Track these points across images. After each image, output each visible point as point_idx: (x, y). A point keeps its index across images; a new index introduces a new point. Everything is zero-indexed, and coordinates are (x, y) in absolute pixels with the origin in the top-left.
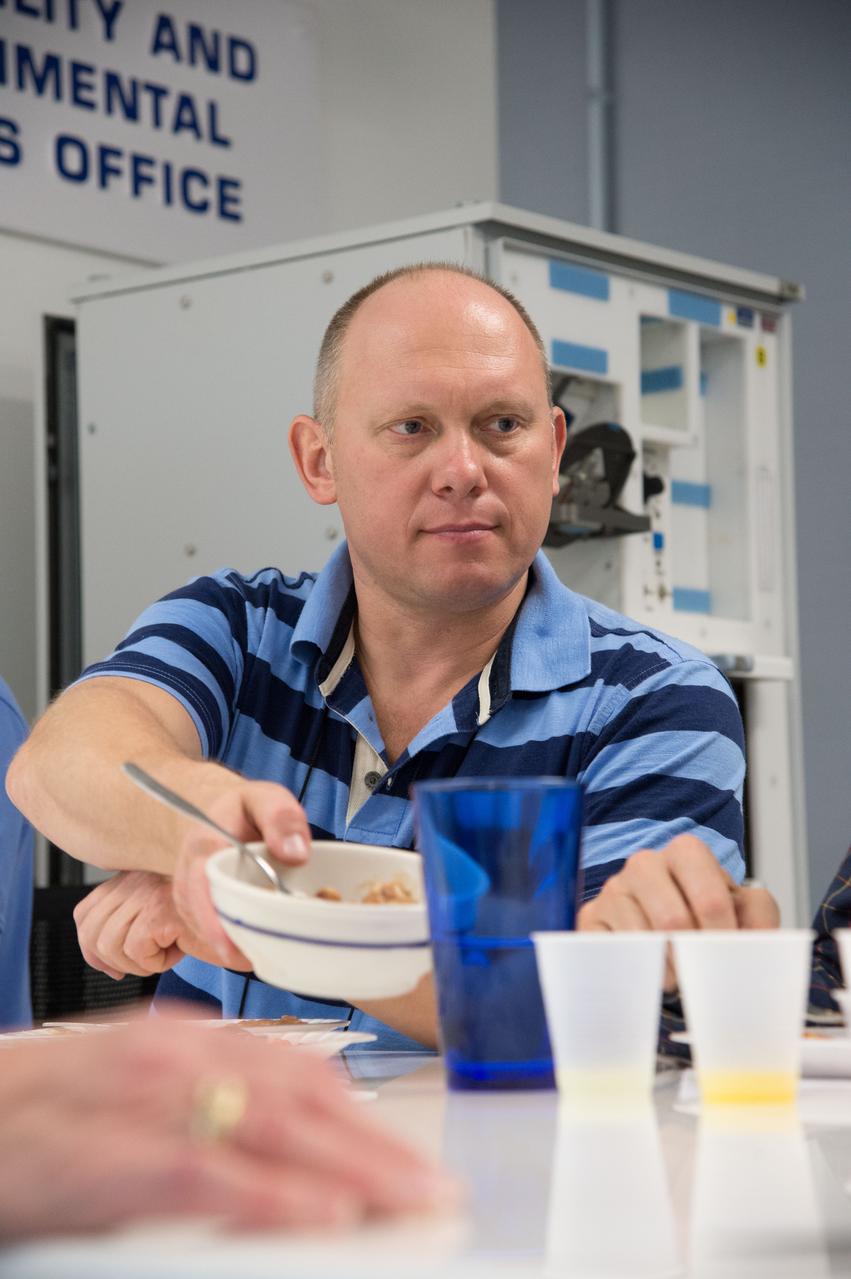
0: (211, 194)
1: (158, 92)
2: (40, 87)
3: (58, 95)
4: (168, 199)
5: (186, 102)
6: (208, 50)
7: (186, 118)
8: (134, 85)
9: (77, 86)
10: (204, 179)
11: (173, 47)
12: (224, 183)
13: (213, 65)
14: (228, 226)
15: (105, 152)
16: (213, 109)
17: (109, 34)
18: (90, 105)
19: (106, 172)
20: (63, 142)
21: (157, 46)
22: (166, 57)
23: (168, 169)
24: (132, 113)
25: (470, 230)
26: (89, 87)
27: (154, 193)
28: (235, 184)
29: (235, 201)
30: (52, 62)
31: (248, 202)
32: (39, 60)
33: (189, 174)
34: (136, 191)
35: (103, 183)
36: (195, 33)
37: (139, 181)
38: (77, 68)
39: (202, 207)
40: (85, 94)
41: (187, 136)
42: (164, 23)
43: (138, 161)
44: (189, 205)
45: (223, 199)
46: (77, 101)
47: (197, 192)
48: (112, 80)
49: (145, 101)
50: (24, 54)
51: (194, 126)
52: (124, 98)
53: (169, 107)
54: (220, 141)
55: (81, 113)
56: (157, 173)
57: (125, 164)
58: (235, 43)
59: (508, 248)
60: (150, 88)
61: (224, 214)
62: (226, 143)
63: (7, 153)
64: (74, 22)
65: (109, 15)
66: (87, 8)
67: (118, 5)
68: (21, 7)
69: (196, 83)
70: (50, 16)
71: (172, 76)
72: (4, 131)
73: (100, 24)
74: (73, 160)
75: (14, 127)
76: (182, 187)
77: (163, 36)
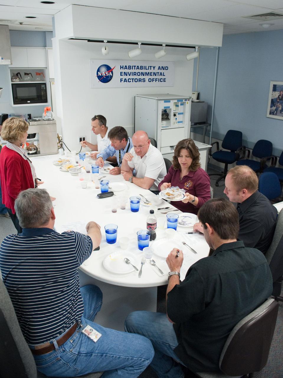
0: (163, 80)
1: (158, 73)
2: (147, 75)
3: (149, 75)
4: (159, 81)
5: (161, 73)
6: (163, 68)
7: (161, 74)
8: (156, 73)
9: (151, 74)
10: (162, 79)
12: (164, 79)
13: (164, 69)
15: (153, 79)
16: (163, 73)
17: (154, 69)
19: (153, 80)
21: (158, 69)
23: (159, 79)
24: (156, 75)
27: (157, 81)
30: (149, 73)
31: (166, 80)
32: (147, 73)
33: (161, 79)
34: (156, 81)
35: (153, 81)
36: (162, 67)
37: (156, 80)
38: (151, 73)
39: (162, 81)
41: (161, 76)
42: (159, 67)
43: (156, 79)
44: (161, 81)
45: (164, 80)
46: (151, 75)
47: (161, 80)
48: (154, 73)
49: (157, 74)
50: (146, 73)
52: (155, 74)
54: (164, 75)
56: (158, 80)
57: (155, 80)
58: (166, 67)
61: (164, 81)
62: (165, 76)
63: (144, 81)
64: (151, 69)
65: (154, 68)
66: (152, 68)
67: (155, 67)
68: (146, 69)
69: (162, 71)
70: (149, 69)
71: (160, 71)
72: (144, 79)
73: (153, 69)
74: (150, 80)
75: (145, 79)
76: (160, 80)
77: (159, 68)
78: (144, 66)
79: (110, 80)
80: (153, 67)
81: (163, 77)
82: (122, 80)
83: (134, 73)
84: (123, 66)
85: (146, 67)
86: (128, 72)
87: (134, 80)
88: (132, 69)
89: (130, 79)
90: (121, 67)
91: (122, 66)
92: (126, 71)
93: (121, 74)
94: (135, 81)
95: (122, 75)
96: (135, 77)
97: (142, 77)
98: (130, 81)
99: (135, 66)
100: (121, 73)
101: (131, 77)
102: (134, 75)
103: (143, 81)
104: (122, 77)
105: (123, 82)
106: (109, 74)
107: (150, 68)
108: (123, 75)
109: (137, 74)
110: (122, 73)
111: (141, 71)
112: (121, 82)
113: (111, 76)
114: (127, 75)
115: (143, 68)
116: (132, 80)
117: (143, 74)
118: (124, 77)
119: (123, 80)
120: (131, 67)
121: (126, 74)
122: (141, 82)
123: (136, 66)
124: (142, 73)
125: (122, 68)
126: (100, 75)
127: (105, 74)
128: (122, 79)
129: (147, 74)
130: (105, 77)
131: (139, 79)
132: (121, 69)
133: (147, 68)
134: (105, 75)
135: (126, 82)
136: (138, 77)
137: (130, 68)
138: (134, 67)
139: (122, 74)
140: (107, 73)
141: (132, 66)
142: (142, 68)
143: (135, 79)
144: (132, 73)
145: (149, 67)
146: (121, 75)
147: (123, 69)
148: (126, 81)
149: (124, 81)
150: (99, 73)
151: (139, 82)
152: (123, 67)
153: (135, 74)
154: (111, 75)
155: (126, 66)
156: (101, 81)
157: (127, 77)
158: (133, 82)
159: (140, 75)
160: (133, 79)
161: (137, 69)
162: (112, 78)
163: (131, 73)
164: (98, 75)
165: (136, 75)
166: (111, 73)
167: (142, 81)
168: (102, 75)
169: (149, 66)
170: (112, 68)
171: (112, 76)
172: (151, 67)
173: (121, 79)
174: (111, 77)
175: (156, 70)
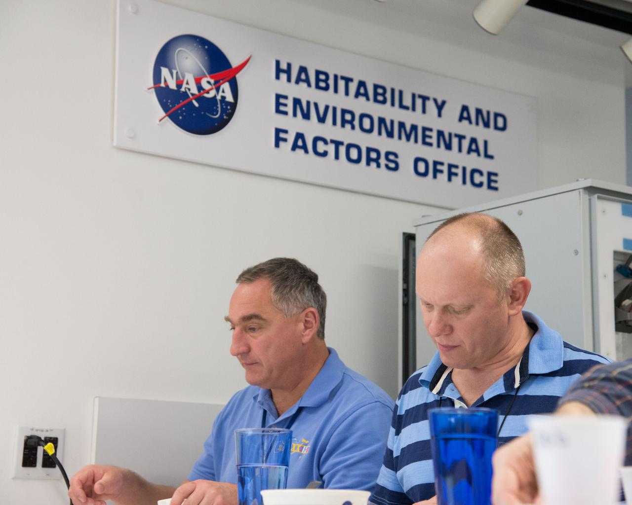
0: (484, 179)
1: (461, 138)
2: (408, 139)
3: (416, 141)
4: (464, 182)
5: (473, 141)
6: (484, 118)
7: (473, 147)
8: (450, 135)
9: (424, 136)
10: (481, 173)
11: (469, 119)
12: (490, 174)
13: (487, 125)
14: (492, 193)
15: (436, 163)
16: (486, 143)
17: (440, 115)
18: (430, 144)
19: (436, 172)
20: (417, 160)
21: (461, 118)
22: (465, 123)
23: (464, 169)
24: (449, 147)
25: (581, 191)
26: (430, 137)
27: (458, 180)
28: (496, 175)
29: (496, 182)
30: (414, 128)
31: (501, 182)
32: (408, 128)
33: (474, 171)
34: (450, 179)
35: (435, 177)
36: (479, 112)
37: (451, 175)
38: (425, 129)
39: (480, 185)
40: (428, 140)
41: (474, 155)
42: (465, 108)
43: (450, 166)
44: (474, 184)
45: (490, 181)
46: (424, 143)
47: (477, 178)
48: (440, 134)
49: (455, 141)
50: (402, 125)
51: (477, 151)
52: (445, 140)
53: (466, 144)
54: (487, 156)
55: (426, 148)
56: (459, 171)
57: (445, 168)
58: (497, 115)
59: (599, 198)
60: (456, 135)
61: (490, 187)
62: (491, 157)
63: (392, 165)
64: (424, 111)
65: (440, 107)
66: (430, 105)
67: (444, 103)
68: (402, 106)
69: (480, 132)
70: (414, 109)
71: (469, 130)
72: (392, 157)
73: (435, 111)
74: (421, 167)
75: (396, 156)
76: (471, 177)
77: (464, 114)
78: (393, 91)
79: (221, 124)
80: (435, 100)
81: (485, 165)
82: (282, 135)
83: (344, 112)
84: (289, 65)
85: (401, 93)
86: (316, 105)
87: (342, 150)
88: (336, 91)
89: (326, 142)
90: (279, 71)
91: (284, 66)
92: (307, 93)
93: (278, 104)
94: (349, 159)
95: (282, 108)
96: (347, 135)
97: (383, 143)
98: (325, 154)
99: (348, 80)
100: (278, 97)
101: (329, 131)
102: (344, 122)
103: (387, 166)
104: (282, 122)
105: (286, 146)
106: (218, 89)
107: (419, 102)
108: (290, 109)
109: (356, 123)
110: (282, 101)
111: (377, 110)
112: (277, 145)
113: (229, 103)
114: (306, 116)
115: (388, 95)
116: (331, 148)
117: (385, 127)
118: (294, 124)
119: (291, 138)
120: (331, 82)
121: (302, 109)
122: (379, 166)
123: (351, 80)
124: (382, 121)
125: (284, 76)
126: (173, 85)
127: (200, 88)
128: (286, 132)
129: (410, 133)
130: (196, 104)
131: (369, 150)
132: (278, 77)
133: (407, 101)
134: (194, 90)
135: (302, 151)
136: (365, 141)
137: (322, 81)
138: (341, 83)
139: (285, 105)
140: (205, 85)
141: (336, 77)
142: (380, 94)
143: (349, 146)
144: (335, 109)
145: (414, 96)
146: (278, 111)
147: (289, 80)
148: (304, 148)
149: (295, 147)
150: (165, 72)
151: (368, 164)
152: (288, 72)
153: (346, 118)
154: (230, 98)
155: (303, 70)
156: (174, 117)
157: (311, 129)
158: (337, 157)
159: (370, 131)
160: (337, 144)
161: (358, 95)
162: (231, 116)
163: (327, 107)
164: (163, 85)
165: (353, 127)
166: (226, 86)
167: (383, 161)
168: (179, 85)
169: (417, 93)
170: (235, 63)
171: (234, 106)
172: (425, 99)
173: (278, 131)
174: (230, 110)
175: (450, 123)
